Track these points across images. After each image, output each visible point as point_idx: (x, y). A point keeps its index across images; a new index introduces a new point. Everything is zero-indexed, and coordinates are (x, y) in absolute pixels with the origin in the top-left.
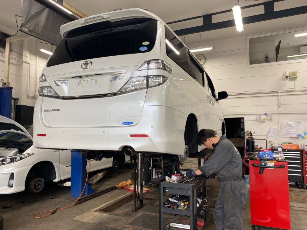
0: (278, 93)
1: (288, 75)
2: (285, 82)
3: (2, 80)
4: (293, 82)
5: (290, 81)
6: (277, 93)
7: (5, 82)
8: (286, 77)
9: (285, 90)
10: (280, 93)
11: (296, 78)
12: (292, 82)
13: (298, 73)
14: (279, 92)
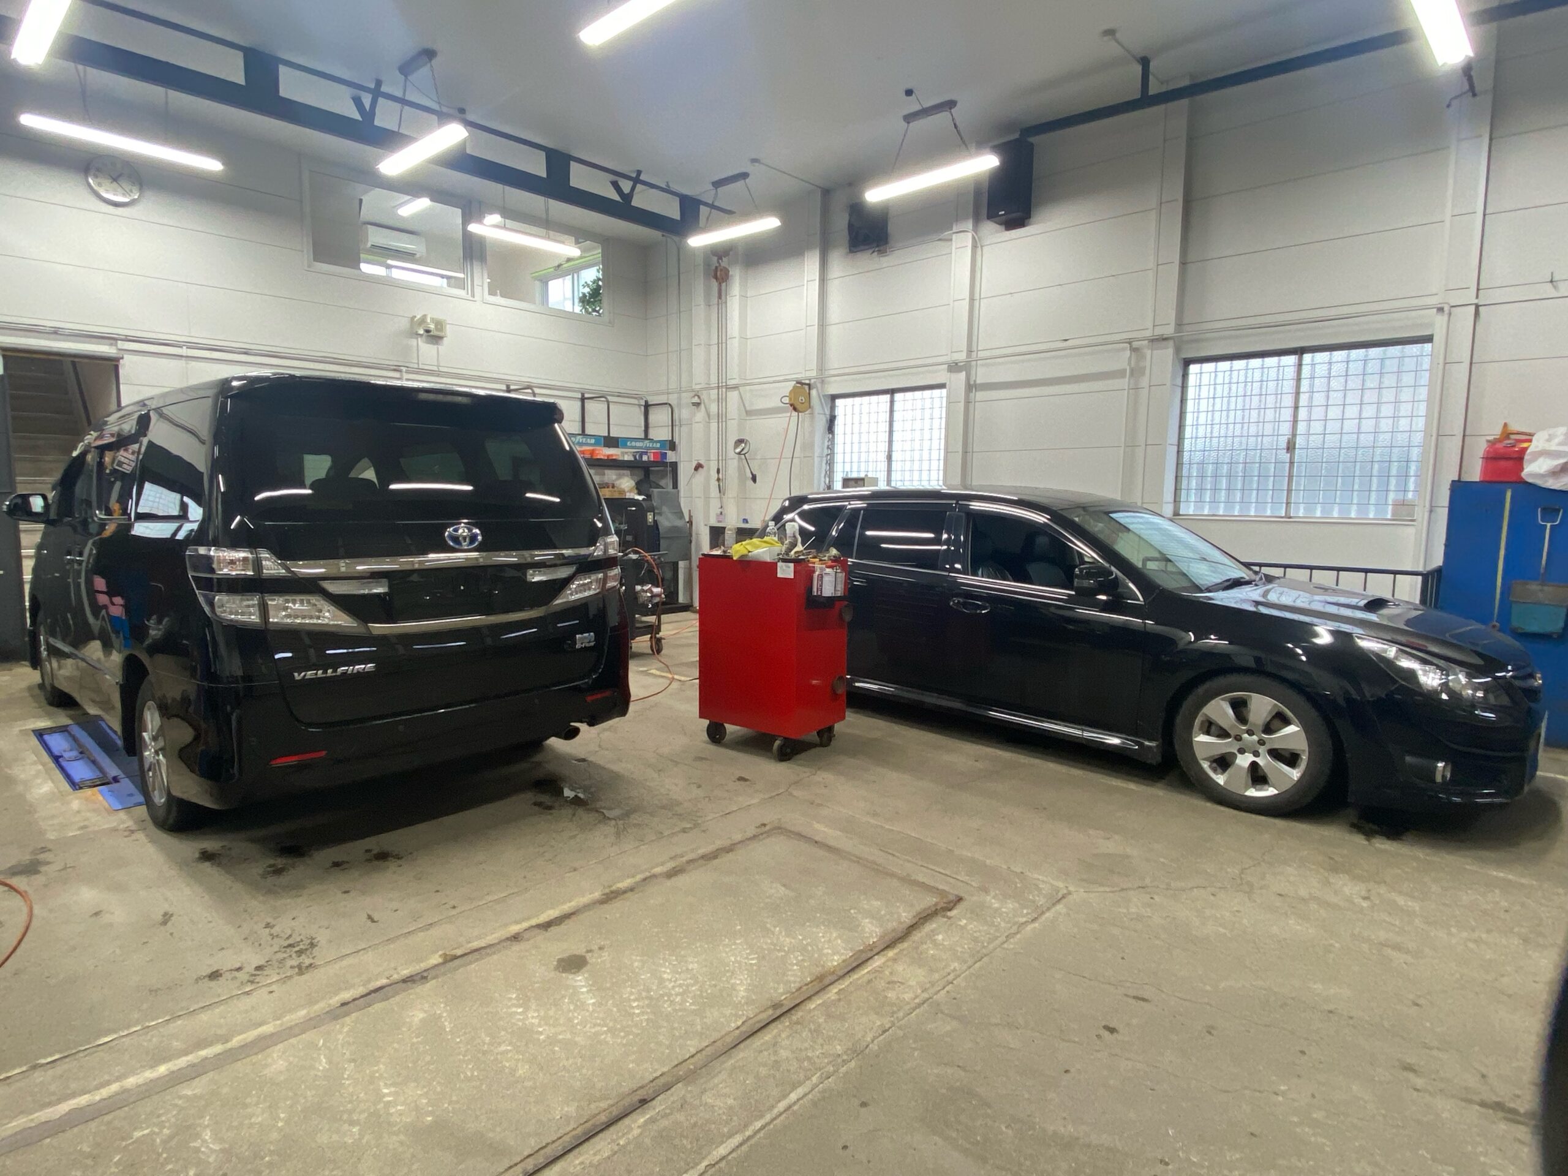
0: (400, 371)
1: (432, 326)
2: (413, 342)
4: (436, 346)
5: (428, 343)
6: (395, 370)
8: (428, 331)
9: (416, 366)
10: (407, 372)
11: (441, 338)
12: (431, 346)
13: (448, 326)
14: (404, 369)
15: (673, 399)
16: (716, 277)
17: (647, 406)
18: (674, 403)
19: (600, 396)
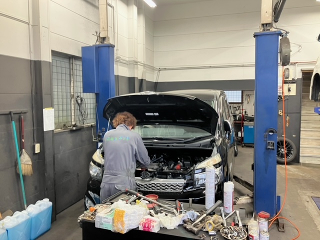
3: (97, 33)
7: (102, 36)
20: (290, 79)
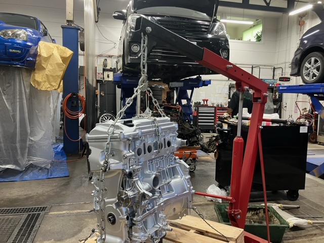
15: (283, 66)
16: (300, 24)
17: (274, 69)
18: (283, 67)
19: (258, 66)
20: (108, 68)
